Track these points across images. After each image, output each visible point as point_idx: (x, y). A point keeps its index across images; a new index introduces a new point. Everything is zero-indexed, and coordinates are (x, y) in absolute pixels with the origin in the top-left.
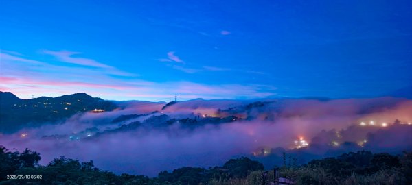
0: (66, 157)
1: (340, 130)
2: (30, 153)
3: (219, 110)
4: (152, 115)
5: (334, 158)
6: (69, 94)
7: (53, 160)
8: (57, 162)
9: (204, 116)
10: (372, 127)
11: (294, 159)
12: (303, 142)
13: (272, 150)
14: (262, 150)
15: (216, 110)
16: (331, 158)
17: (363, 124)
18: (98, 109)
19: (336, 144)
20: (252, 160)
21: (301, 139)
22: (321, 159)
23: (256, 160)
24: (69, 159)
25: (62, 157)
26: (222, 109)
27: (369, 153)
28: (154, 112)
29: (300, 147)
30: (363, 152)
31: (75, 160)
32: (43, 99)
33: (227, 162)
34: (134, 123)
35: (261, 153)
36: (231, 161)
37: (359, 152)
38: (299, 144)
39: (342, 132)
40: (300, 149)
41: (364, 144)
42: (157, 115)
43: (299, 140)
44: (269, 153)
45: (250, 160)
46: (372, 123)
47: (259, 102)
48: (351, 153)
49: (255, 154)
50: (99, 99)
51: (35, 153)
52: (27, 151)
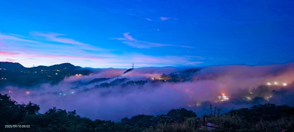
0: (58, 108)
1: (252, 88)
2: (33, 105)
3: (164, 74)
4: (116, 78)
5: (247, 109)
6: (59, 64)
7: (48, 110)
8: (51, 111)
9: (153, 79)
10: (276, 86)
11: (218, 109)
12: (225, 97)
13: (202, 103)
14: (195, 103)
15: (161, 74)
16: (245, 109)
17: (269, 84)
18: (78, 74)
19: (249, 98)
20: (188, 110)
21: (223, 95)
22: (237, 109)
23: (190, 110)
24: (59, 109)
25: (55, 108)
26: (166, 74)
27: (273, 105)
28: (117, 76)
29: (222, 101)
30: (269, 104)
31: (63, 110)
32: (40, 67)
33: (170, 112)
34: (104, 84)
35: (194, 105)
36: (173, 111)
37: (266, 104)
38: (222, 98)
39: (254, 90)
40: (222, 102)
41: (270, 99)
42: (119, 78)
43: (221, 96)
44: (200, 105)
45: (186, 110)
46: (276, 83)
47: (193, 69)
48: (259, 105)
49: (190, 106)
50: (80, 67)
51: (36, 105)
52: (30, 104)
